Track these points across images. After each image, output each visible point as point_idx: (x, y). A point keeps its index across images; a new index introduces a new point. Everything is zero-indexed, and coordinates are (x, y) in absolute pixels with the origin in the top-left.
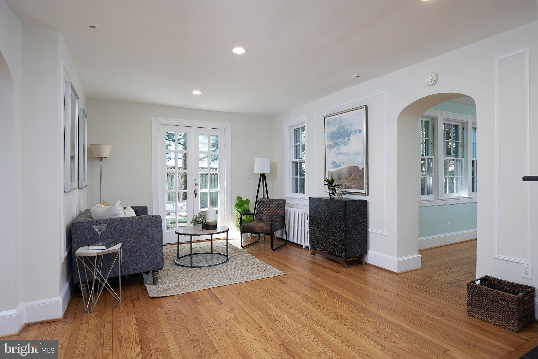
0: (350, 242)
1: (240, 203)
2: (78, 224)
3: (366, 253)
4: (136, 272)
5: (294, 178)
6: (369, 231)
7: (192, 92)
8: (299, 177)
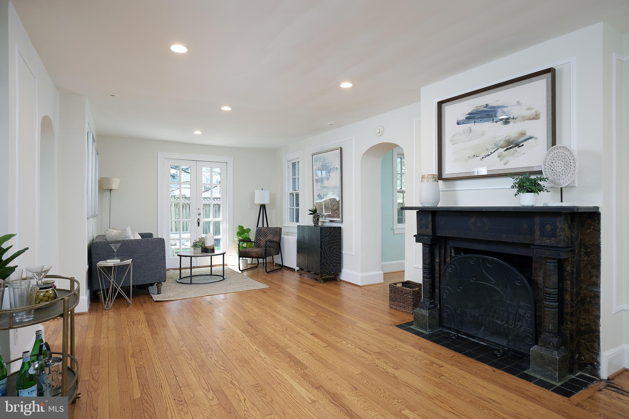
0: (325, 262)
1: (241, 232)
2: (97, 244)
3: (340, 271)
4: (143, 283)
5: (291, 208)
6: (343, 253)
7: (193, 132)
8: (295, 207)
